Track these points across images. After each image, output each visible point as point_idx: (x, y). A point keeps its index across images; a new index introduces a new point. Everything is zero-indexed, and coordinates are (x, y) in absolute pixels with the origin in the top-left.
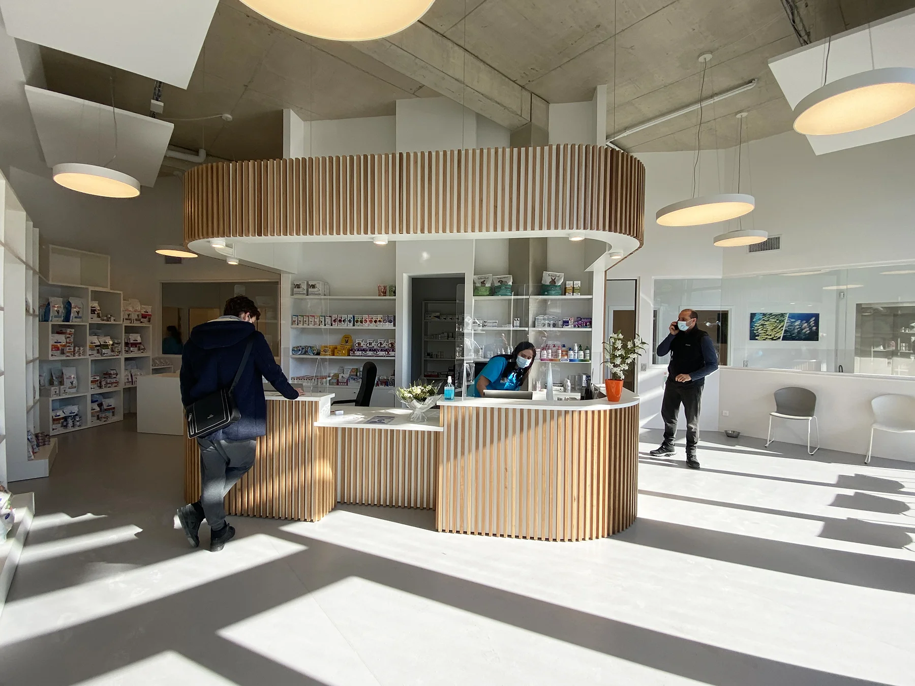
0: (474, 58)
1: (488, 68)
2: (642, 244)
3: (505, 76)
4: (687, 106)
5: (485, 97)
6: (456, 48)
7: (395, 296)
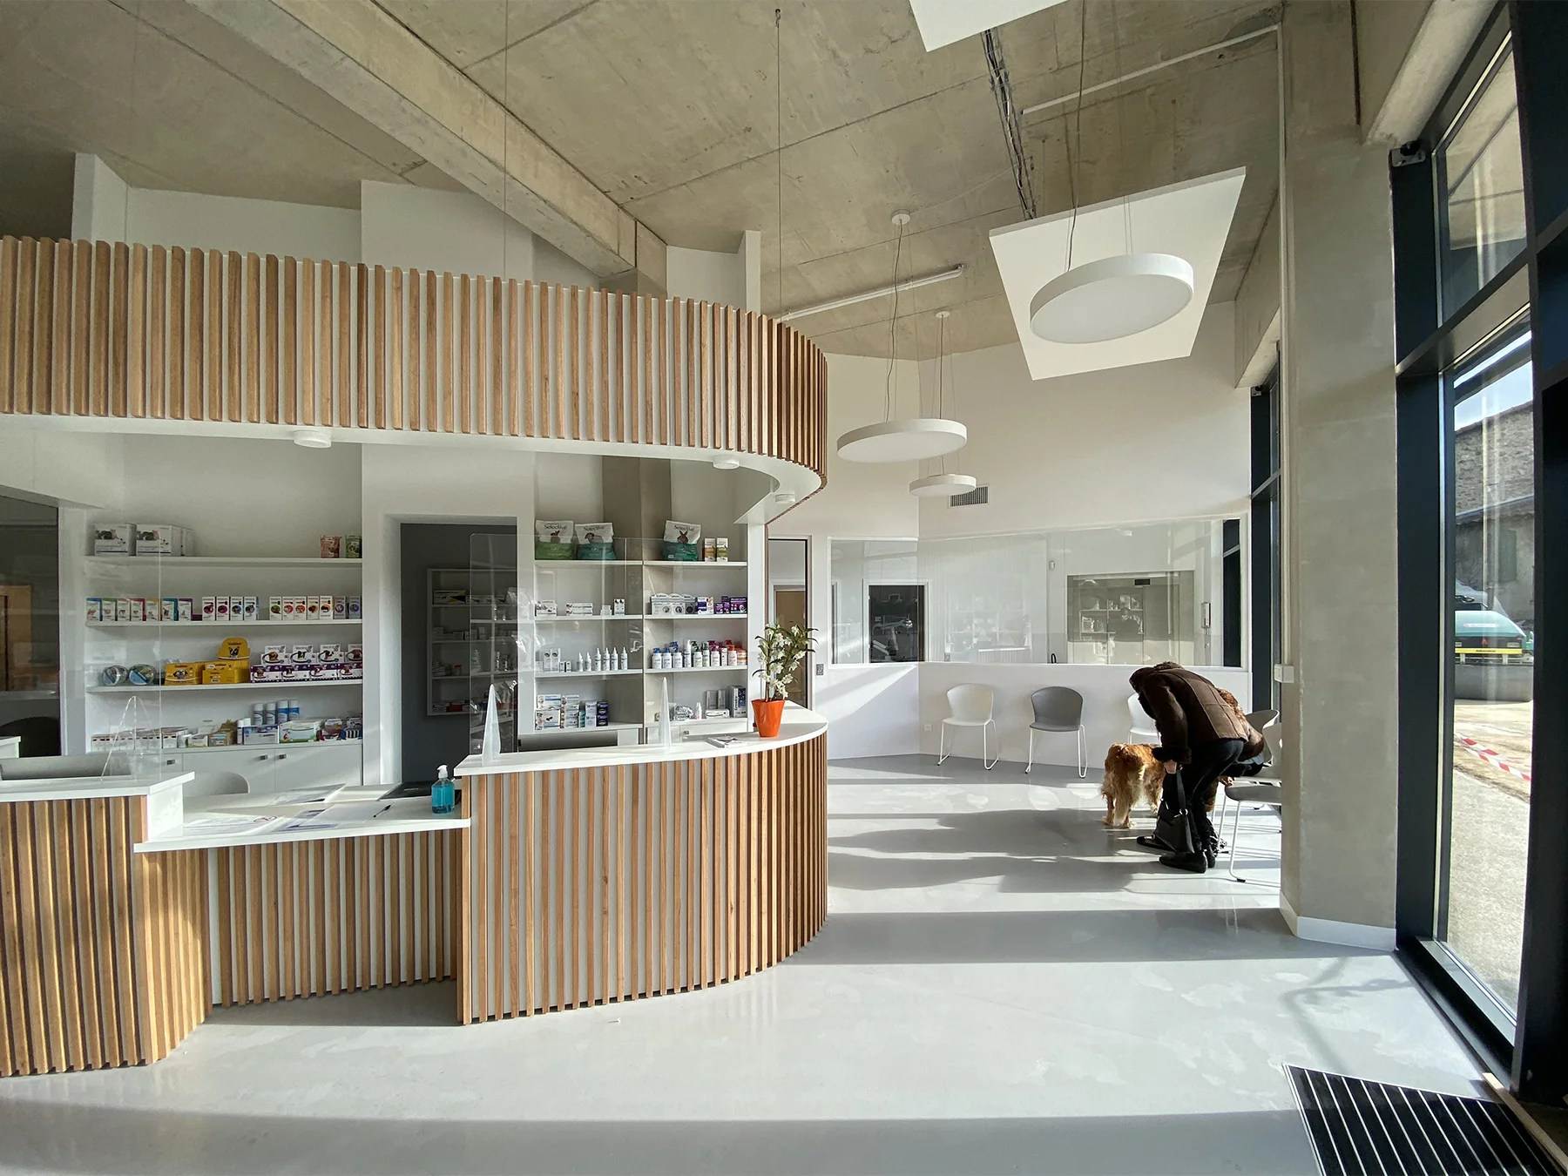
0: (526, 131)
1: (554, 157)
2: (824, 483)
3: (586, 178)
4: (875, 288)
5: (550, 206)
6: (491, 103)
7: (361, 557)
